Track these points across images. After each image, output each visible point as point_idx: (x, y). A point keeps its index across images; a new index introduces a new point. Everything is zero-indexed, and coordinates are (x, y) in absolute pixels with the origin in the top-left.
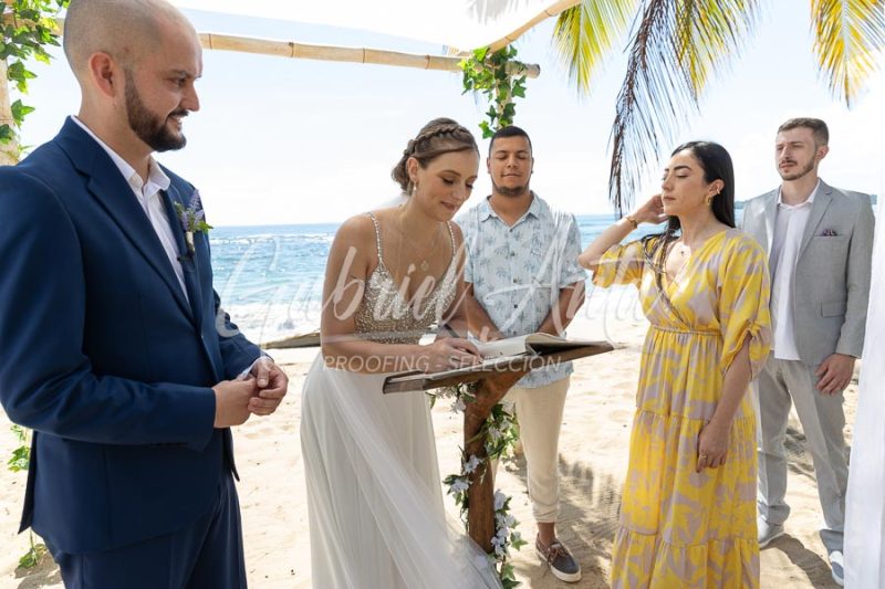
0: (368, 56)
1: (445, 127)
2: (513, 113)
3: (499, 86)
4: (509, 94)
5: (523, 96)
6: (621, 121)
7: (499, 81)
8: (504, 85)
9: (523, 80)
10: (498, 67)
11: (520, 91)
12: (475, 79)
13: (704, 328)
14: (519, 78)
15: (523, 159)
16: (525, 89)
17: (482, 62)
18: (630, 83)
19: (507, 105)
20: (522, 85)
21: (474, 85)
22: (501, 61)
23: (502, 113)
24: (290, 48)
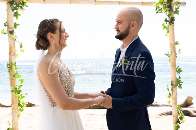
0: (121, 3)
2: (174, 20)
3: (169, 11)
4: (173, 13)
5: (178, 14)
7: (169, 9)
8: (171, 10)
9: (178, 8)
10: (169, 4)
11: (177, 12)
12: (160, 10)
14: (177, 7)
16: (179, 11)
17: (162, 3)
19: (172, 18)
20: (178, 10)
21: (159, 12)
22: (170, 2)
23: (170, 20)
24: (95, 2)
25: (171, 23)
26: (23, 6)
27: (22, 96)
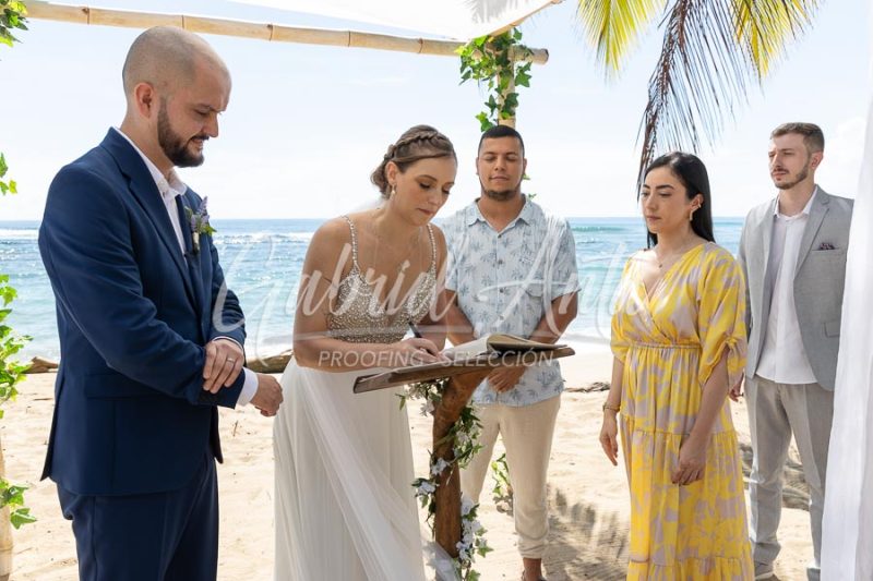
0: (355, 38)
1: (424, 134)
2: (515, 104)
3: (501, 74)
4: (512, 82)
5: (527, 85)
6: (654, 109)
7: (500, 68)
8: (506, 72)
9: (528, 67)
10: (500, 53)
11: (524, 79)
12: (474, 68)
13: (686, 341)
14: (523, 64)
15: (512, 161)
16: (530, 77)
17: (481, 48)
18: (666, 65)
19: (508, 96)
20: (527, 73)
21: (472, 75)
22: (504, 46)
23: (503, 104)
24: (268, 31)
25: (507, 115)
26: (10, 27)
27: (11, 346)
